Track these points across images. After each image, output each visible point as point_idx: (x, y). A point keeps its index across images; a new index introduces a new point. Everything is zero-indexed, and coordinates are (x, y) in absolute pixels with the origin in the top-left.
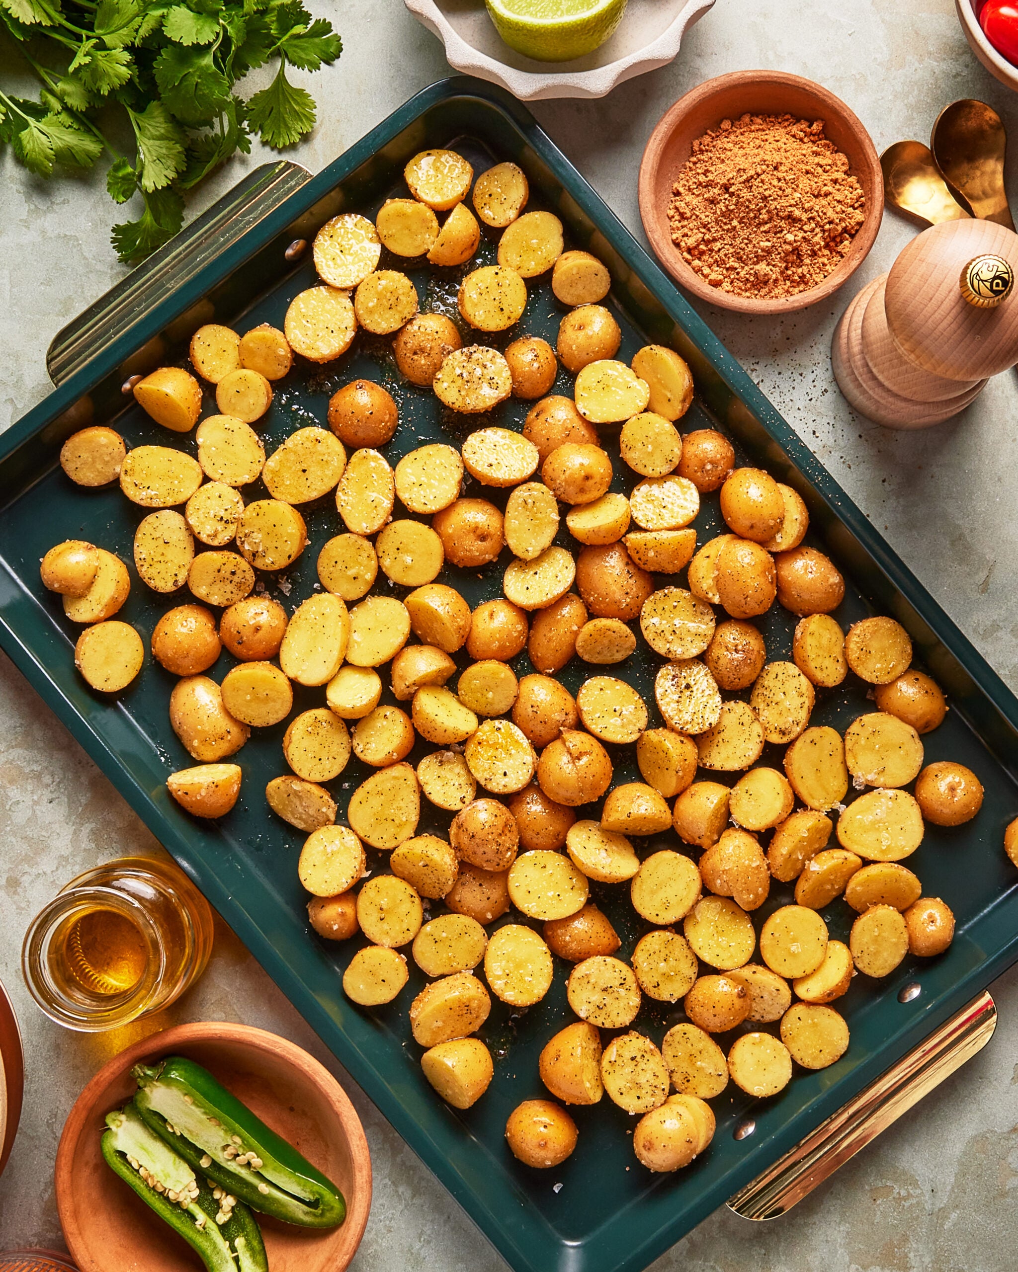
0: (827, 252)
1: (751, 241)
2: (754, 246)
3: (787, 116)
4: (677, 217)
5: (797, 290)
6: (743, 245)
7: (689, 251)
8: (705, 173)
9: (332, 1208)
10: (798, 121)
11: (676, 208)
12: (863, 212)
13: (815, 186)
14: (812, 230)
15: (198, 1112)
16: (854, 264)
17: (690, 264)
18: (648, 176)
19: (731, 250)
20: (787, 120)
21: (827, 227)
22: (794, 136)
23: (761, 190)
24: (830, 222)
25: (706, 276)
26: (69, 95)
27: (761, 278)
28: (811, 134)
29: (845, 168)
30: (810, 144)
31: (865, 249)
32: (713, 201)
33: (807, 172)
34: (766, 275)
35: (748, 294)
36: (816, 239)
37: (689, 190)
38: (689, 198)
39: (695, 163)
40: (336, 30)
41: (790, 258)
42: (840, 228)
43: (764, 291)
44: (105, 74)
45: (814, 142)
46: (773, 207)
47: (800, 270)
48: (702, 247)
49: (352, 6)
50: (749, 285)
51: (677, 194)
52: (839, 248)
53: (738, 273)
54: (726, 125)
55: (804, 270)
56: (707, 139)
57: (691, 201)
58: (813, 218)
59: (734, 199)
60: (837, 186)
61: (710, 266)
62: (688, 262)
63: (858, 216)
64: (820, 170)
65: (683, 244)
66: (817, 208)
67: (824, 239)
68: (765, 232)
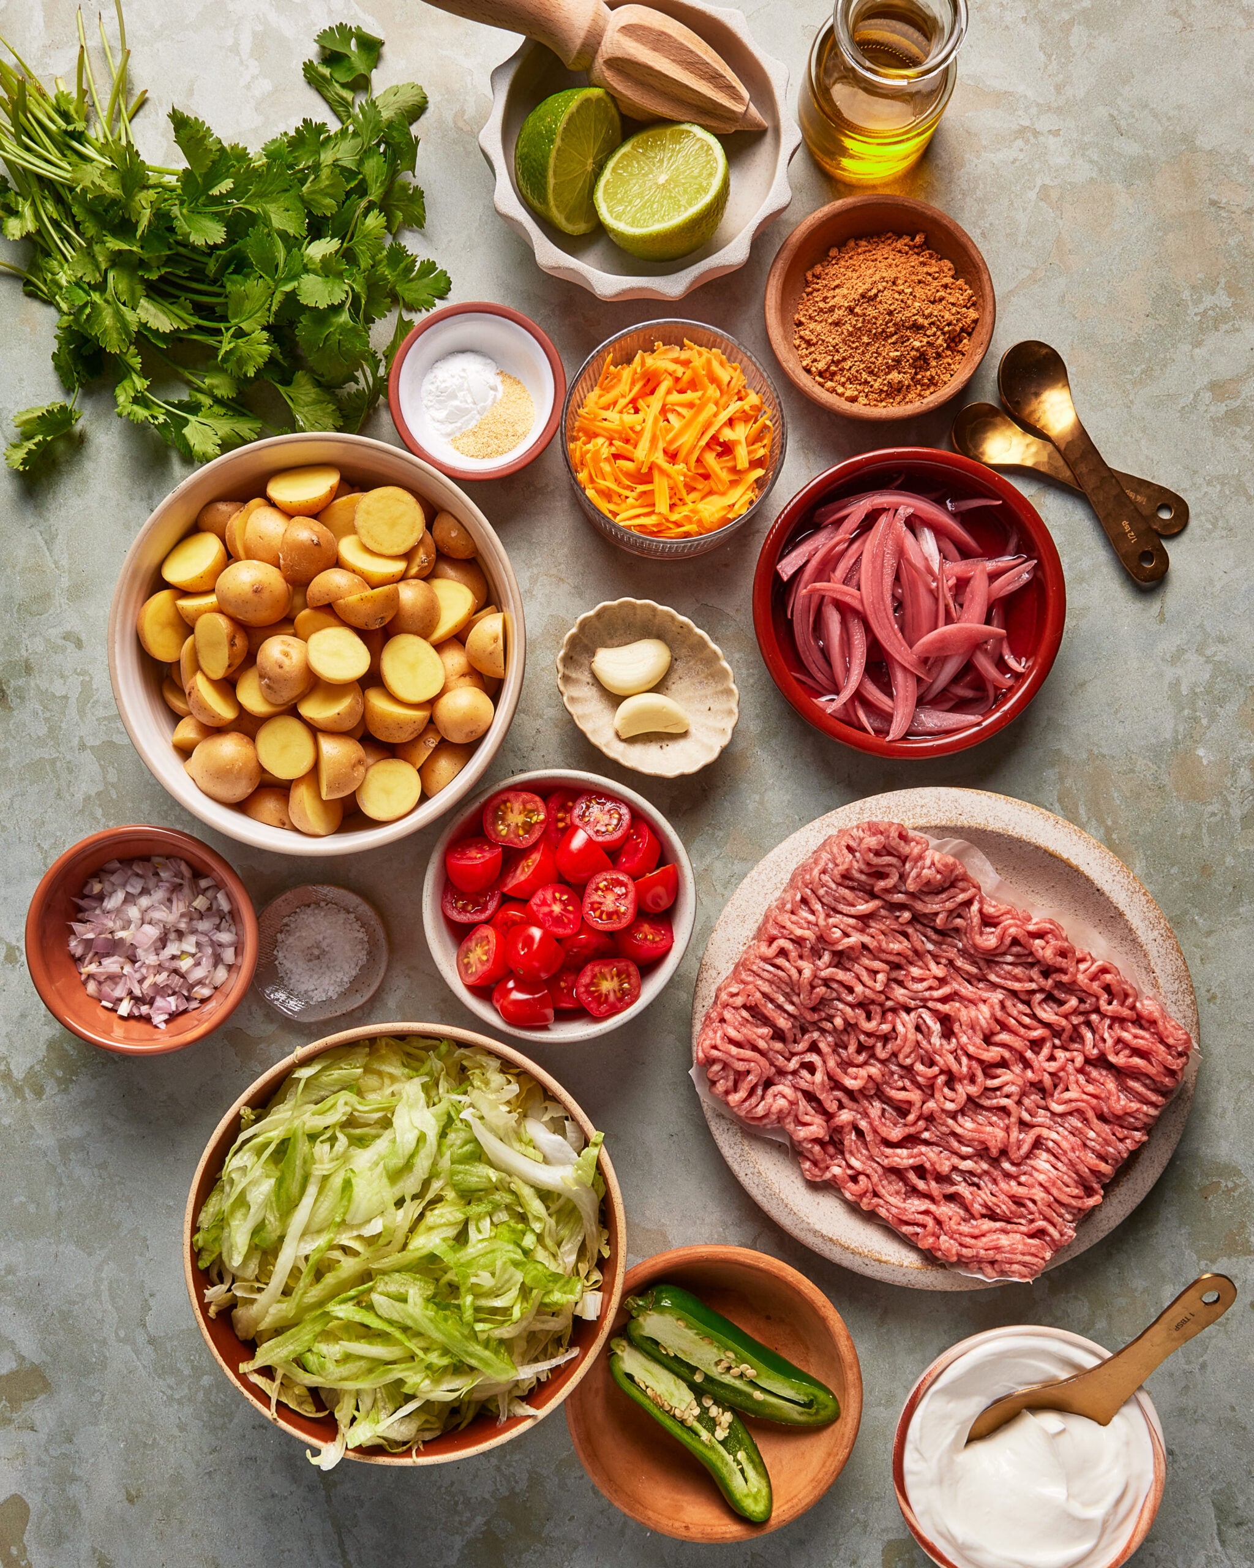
0: (949, 353)
1: (880, 354)
2: (884, 358)
3: (890, 234)
4: (804, 346)
5: (928, 392)
6: (873, 359)
7: (821, 374)
8: (825, 299)
9: (826, 1407)
10: (900, 236)
11: (801, 337)
12: (977, 310)
13: (929, 293)
14: (934, 334)
15: (691, 1333)
16: (978, 358)
17: (823, 386)
18: (773, 311)
19: (862, 366)
20: (889, 238)
21: (947, 329)
22: (900, 251)
23: (886, 306)
24: (949, 324)
25: (841, 395)
26: (217, 387)
27: (896, 386)
28: (915, 246)
29: (951, 273)
30: (915, 256)
31: (985, 343)
32: (837, 324)
33: (920, 282)
34: (900, 382)
35: (884, 404)
36: (939, 342)
37: (811, 318)
38: (812, 325)
39: (811, 293)
40: (440, 266)
41: (918, 363)
42: (958, 329)
43: (898, 399)
44: (250, 357)
45: (918, 254)
46: (898, 319)
47: (928, 373)
48: (833, 368)
49: (450, 241)
50: (883, 396)
51: (800, 324)
52: (960, 347)
53: (872, 386)
54: (833, 252)
55: (933, 371)
56: (818, 269)
57: (814, 329)
58: (933, 323)
59: (861, 319)
60: (948, 291)
61: (843, 385)
62: (822, 385)
63: (973, 314)
64: (930, 278)
65: (814, 369)
66: (935, 313)
67: (946, 341)
68: (893, 343)
